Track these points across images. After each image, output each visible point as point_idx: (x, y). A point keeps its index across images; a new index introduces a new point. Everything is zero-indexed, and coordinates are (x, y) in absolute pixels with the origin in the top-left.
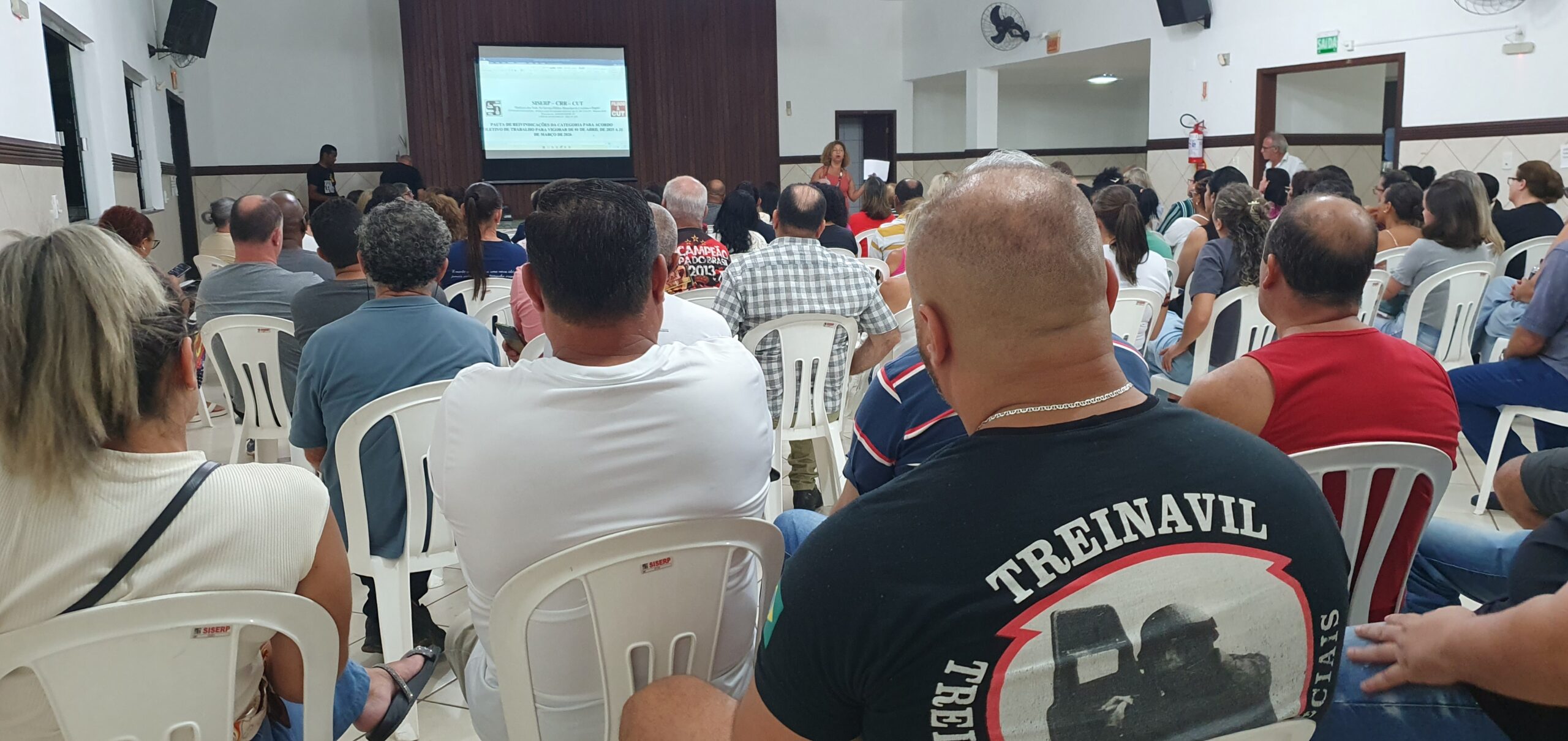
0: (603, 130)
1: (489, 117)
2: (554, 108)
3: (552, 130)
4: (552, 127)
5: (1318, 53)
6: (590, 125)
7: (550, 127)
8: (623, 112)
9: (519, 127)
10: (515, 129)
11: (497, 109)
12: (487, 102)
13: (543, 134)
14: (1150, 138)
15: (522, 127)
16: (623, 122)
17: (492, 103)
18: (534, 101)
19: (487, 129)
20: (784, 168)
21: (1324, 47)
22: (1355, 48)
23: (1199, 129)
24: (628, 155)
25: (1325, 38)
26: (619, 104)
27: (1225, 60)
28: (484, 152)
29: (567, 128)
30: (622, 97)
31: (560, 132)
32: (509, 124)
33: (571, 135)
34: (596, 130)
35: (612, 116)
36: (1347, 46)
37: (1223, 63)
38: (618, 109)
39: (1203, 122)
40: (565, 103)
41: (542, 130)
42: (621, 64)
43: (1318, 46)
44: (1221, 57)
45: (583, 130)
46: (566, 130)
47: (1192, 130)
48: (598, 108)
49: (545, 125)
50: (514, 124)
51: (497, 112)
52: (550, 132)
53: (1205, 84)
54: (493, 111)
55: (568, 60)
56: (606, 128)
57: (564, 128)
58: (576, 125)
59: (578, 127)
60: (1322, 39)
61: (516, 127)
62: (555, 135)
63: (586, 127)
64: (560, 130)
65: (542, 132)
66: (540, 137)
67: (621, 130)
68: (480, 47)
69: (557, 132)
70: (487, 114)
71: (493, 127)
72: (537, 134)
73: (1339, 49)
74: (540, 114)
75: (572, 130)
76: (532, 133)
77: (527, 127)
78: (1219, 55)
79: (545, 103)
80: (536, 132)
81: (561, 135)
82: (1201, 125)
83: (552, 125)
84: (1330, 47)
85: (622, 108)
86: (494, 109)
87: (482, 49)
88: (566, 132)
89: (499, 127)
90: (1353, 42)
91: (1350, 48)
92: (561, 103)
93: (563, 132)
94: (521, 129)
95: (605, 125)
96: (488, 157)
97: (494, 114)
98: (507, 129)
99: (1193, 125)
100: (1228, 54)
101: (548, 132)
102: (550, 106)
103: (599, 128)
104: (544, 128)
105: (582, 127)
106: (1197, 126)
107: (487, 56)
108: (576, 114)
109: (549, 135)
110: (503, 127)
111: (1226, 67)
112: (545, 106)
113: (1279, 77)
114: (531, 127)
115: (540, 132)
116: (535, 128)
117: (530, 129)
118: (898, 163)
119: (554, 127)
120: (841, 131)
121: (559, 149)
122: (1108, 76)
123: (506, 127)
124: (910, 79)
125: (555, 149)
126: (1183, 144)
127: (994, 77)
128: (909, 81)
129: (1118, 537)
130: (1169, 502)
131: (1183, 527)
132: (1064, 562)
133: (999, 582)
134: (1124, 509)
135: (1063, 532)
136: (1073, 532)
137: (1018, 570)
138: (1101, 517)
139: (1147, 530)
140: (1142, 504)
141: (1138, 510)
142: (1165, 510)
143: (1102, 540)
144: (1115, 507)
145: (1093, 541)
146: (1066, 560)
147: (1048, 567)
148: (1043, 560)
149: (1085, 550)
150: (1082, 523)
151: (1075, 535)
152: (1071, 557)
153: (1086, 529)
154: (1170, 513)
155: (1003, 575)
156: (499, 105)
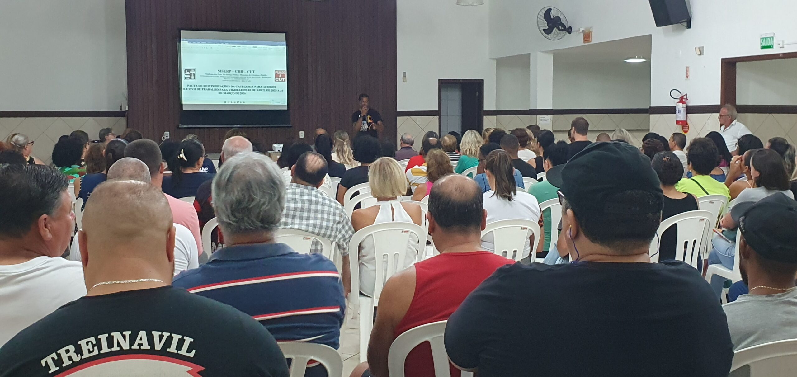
0: (269, 90)
1: (186, 81)
2: (234, 75)
3: (232, 90)
4: (232, 88)
5: (761, 48)
6: (259, 87)
7: (230, 88)
8: (284, 79)
9: (208, 88)
10: (205, 89)
11: (193, 75)
12: (185, 70)
13: (225, 93)
14: (652, 106)
15: (210, 88)
16: (284, 85)
17: (189, 70)
18: (220, 69)
19: (184, 89)
20: (400, 120)
21: (764, 45)
22: (785, 46)
23: (684, 100)
24: (286, 108)
25: (765, 38)
26: (281, 73)
27: (700, 51)
28: (181, 105)
29: (243, 89)
30: (283, 67)
31: (237, 92)
32: (201, 86)
33: (245, 94)
34: (264, 90)
35: (275, 81)
36: (779, 44)
37: (699, 54)
38: (280, 76)
39: (686, 95)
40: (242, 72)
41: (225, 90)
42: (283, 45)
43: (761, 44)
44: (697, 49)
45: (254, 90)
46: (242, 90)
47: (678, 101)
48: (266, 75)
49: (227, 86)
50: (204, 86)
51: (193, 77)
52: (230, 92)
53: (688, 68)
54: (189, 76)
55: (245, 42)
56: (271, 89)
57: (240, 89)
58: (249, 87)
59: (251, 89)
60: (763, 38)
61: (206, 88)
62: (234, 94)
63: (256, 89)
64: (237, 90)
65: (225, 92)
66: (223, 94)
67: (282, 91)
68: (182, 32)
69: (235, 92)
70: (185, 78)
71: (189, 87)
72: (220, 93)
73: (774, 47)
74: (223, 79)
75: (246, 90)
76: (218, 92)
77: (214, 88)
78: (696, 48)
79: (227, 71)
80: (220, 91)
81: (238, 93)
82: (685, 97)
84: (768, 45)
85: (283, 76)
86: (191, 75)
88: (242, 92)
89: (193, 88)
90: (783, 42)
91: (781, 46)
92: (239, 72)
93: (240, 92)
94: (209, 89)
95: (270, 87)
96: (185, 108)
98: (199, 89)
99: (679, 97)
100: (703, 47)
101: (228, 91)
102: (231, 73)
103: (266, 89)
104: (226, 88)
105: (254, 88)
106: (682, 98)
107: (187, 38)
108: (250, 79)
109: (229, 93)
110: (196, 88)
111: (702, 56)
112: (228, 73)
113: (737, 64)
114: (216, 88)
115: (223, 92)
116: (219, 88)
117: (216, 90)
118: (485, 117)
119: (233, 88)
120: (443, 93)
121: (236, 103)
122: (639, 58)
123: (198, 87)
124: (495, 57)
125: (233, 103)
126: (672, 110)
127: (551, 57)
128: (493, 59)
129: (108, 348)
130: (143, 334)
131: (146, 346)
132: (78, 357)
133: (46, 362)
134: (117, 336)
135: (83, 343)
136: (87, 343)
137: (56, 358)
138: (103, 338)
139: (126, 346)
140: (127, 333)
141: (124, 337)
142: (139, 338)
143: (100, 349)
144: (112, 334)
145: (96, 348)
146: (79, 355)
147: (70, 358)
148: (68, 355)
149: (90, 352)
150: (93, 339)
151: (87, 345)
152: (82, 355)
153: (94, 342)
154: (141, 339)
155: (49, 360)
156: (194, 72)
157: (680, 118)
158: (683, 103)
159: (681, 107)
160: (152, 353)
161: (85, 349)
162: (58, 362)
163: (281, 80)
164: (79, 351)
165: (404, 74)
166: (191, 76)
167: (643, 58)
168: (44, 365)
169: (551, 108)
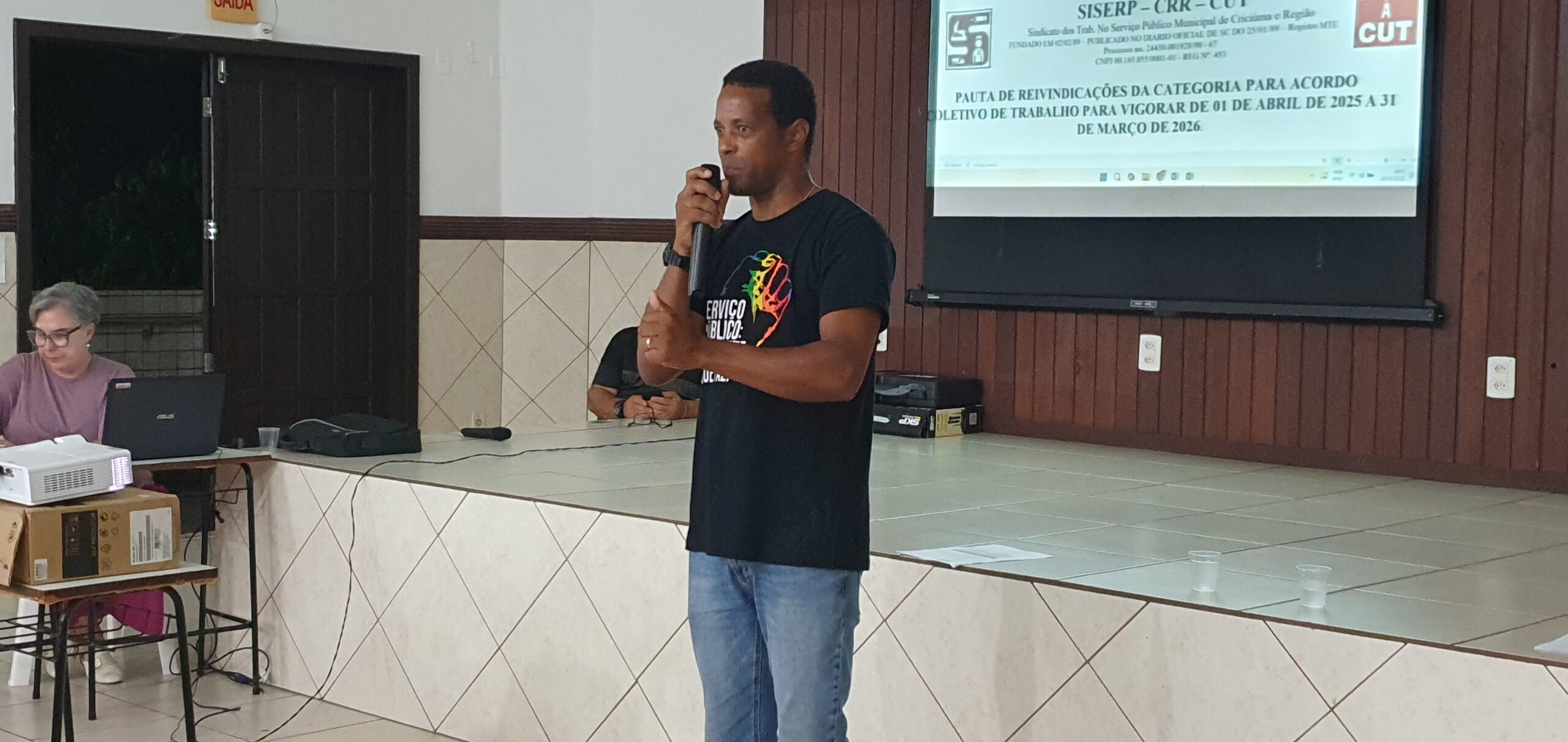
0: (1319, 102)
1: (953, 73)
2: (1147, 25)
3: (1135, 109)
4: (1136, 100)
6: (1270, 84)
7: (1129, 100)
8: (1404, 25)
9: (1036, 104)
10: (1023, 113)
11: (979, 42)
12: (953, 20)
13: (1103, 129)
15: (1045, 103)
16: (1404, 66)
17: (964, 20)
28: (930, 196)
29: (1187, 99)
31: (1159, 118)
32: (1008, 95)
33: (1197, 127)
34: (1293, 103)
35: (1358, 44)
38: (1388, 12)
40: (1185, 4)
41: (1103, 110)
45: (1244, 105)
48: (1309, 14)
49: (1113, 92)
50: (1022, 95)
51: (978, 56)
52: (1127, 119)
54: (966, 50)
56: (1329, 92)
57: (1174, 99)
58: (1218, 87)
59: (1228, 97)
61: (1029, 105)
62: (1142, 128)
63: (1256, 95)
64: (1160, 108)
65: (1103, 120)
66: (1096, 136)
67: (1391, 101)
69: (1148, 119)
70: (950, 60)
71: (964, 104)
72: (1085, 129)
74: (1098, 50)
75: (1202, 107)
76: (1076, 123)
77: (1059, 103)
79: (1119, 9)
80: (1085, 120)
81: (1163, 129)
83: (1136, 90)
85: (1401, 9)
86: (970, 43)
88: (1180, 117)
89: (976, 106)
92: (1171, 6)
93: (1170, 118)
94: (1040, 112)
95: (1327, 82)
96: (941, 209)
97: (968, 59)
98: (1001, 113)
101: (1122, 119)
103: (1302, 95)
104: (1110, 102)
105: (1241, 96)
108: (1224, 43)
109: (1123, 128)
110: (989, 106)
112: (1121, 20)
114: (1069, 102)
115: (1095, 120)
116: (1081, 103)
117: (1067, 111)
119: (1142, 100)
121: (1154, 182)
123: (998, 105)
125: (1138, 183)
156: (985, 28)
163: (1390, 37)
166: (972, 48)
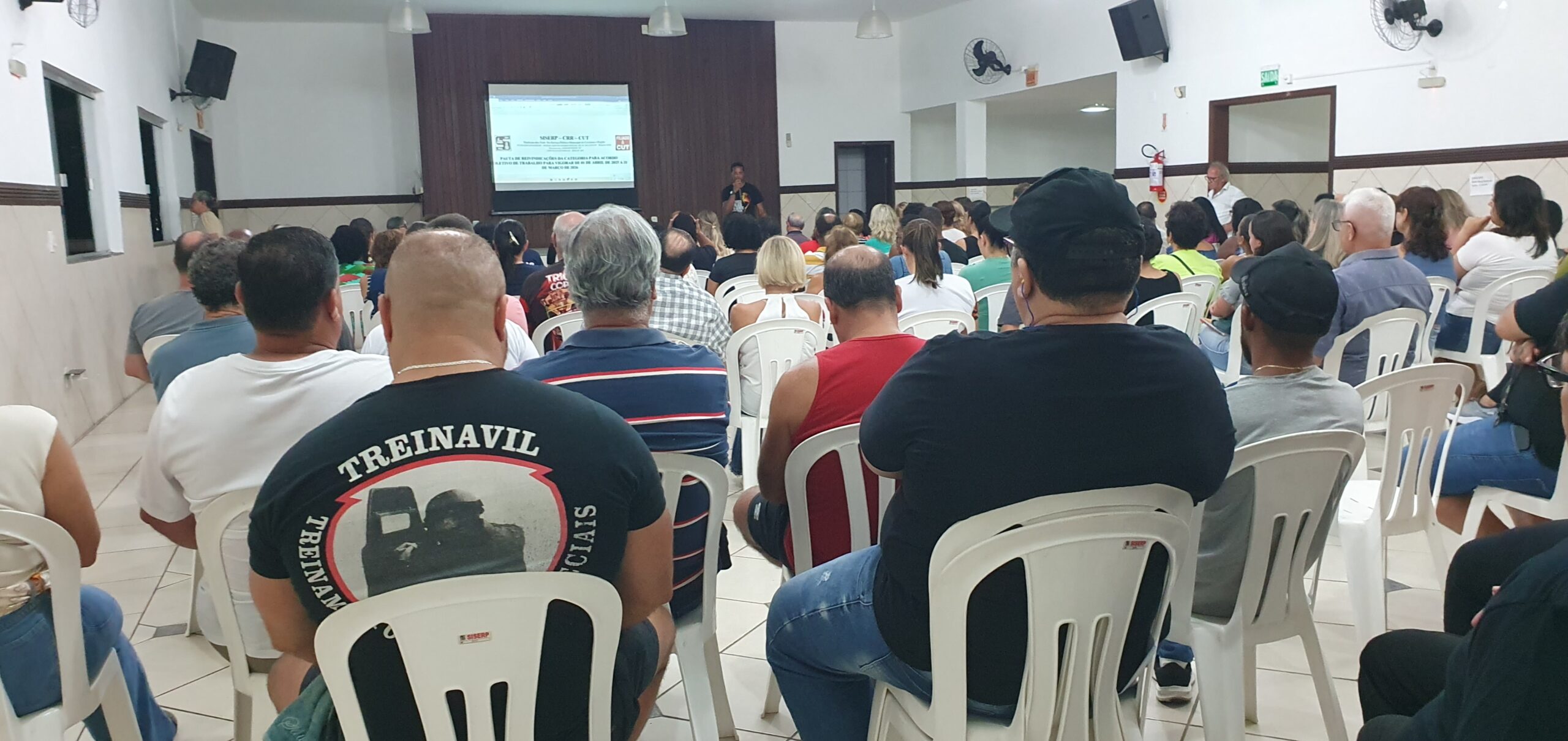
0: (608, 162)
1: (498, 152)
2: (561, 142)
3: (559, 163)
5: (1262, 86)
6: (595, 158)
7: (558, 161)
8: (627, 146)
9: (527, 161)
10: (523, 163)
11: (507, 144)
12: (497, 138)
13: (550, 168)
14: (1118, 167)
15: (531, 161)
16: (628, 155)
17: (502, 138)
18: (542, 136)
19: (497, 163)
20: (784, 197)
21: (1267, 80)
22: (1294, 82)
23: (1160, 158)
24: (632, 186)
25: (1268, 72)
26: (624, 138)
27: (1181, 92)
28: (493, 185)
29: (574, 161)
30: (626, 129)
31: (566, 165)
32: (518, 158)
33: (577, 168)
34: (602, 163)
35: (617, 149)
36: (1286, 79)
37: (1180, 95)
38: (623, 142)
39: (1163, 151)
40: (572, 138)
41: (550, 163)
42: (625, 100)
43: (1262, 79)
44: (1178, 90)
45: (589, 163)
46: (572, 163)
47: (1153, 159)
48: (604, 142)
49: (552, 159)
50: (523, 158)
51: (507, 147)
52: (557, 165)
53: (1165, 115)
54: (502, 146)
55: (574, 97)
56: (611, 160)
57: (570, 161)
58: (582, 158)
59: (585, 161)
60: (1264, 72)
61: (525, 161)
62: (562, 168)
63: (592, 161)
64: (566, 163)
65: (550, 165)
66: (548, 169)
67: (626, 162)
68: (490, 86)
69: (564, 166)
70: (497, 148)
71: (503, 161)
72: (544, 168)
73: (1280, 82)
74: (547, 148)
75: (578, 163)
76: (540, 166)
77: (535, 161)
78: (1175, 88)
79: (552, 138)
80: (544, 166)
81: (568, 168)
82: (1161, 155)
83: (559, 158)
84: (1272, 80)
85: (627, 142)
86: (504, 144)
87: (492, 87)
88: (572, 165)
89: (508, 161)
90: (1291, 76)
91: (1288, 81)
92: (568, 138)
93: (570, 165)
94: (529, 163)
95: (610, 158)
96: (497, 189)
97: (504, 148)
98: (516, 163)
99: (1153, 155)
100: (1185, 87)
101: (555, 165)
102: (558, 140)
103: (604, 161)
104: (551, 161)
105: (588, 160)
106: (1157, 155)
107: (496, 94)
108: (583, 148)
109: (556, 168)
110: (512, 161)
111: (1183, 99)
112: (553, 141)
113: (1231, 108)
114: (539, 161)
115: (547, 166)
116: (543, 161)
117: (538, 163)
118: (896, 191)
119: (561, 161)
120: (841, 161)
121: (566, 181)
122: (1100, 106)
123: (515, 161)
124: (907, 111)
125: (562, 181)
126: (1144, 173)
127: (983, 109)
128: (906, 113)
129: (425, 448)
130: (469, 429)
131: (474, 444)
132: (386, 460)
133: (345, 469)
134: (435, 432)
135: (391, 442)
136: (397, 443)
137: (357, 463)
138: (418, 435)
139: (448, 444)
140: (449, 429)
141: (445, 433)
142: (464, 434)
143: (414, 449)
144: (429, 430)
145: (409, 448)
146: (388, 458)
147: (376, 462)
148: (374, 458)
149: (401, 453)
150: (404, 437)
151: (398, 444)
152: (391, 457)
153: (406, 441)
154: (467, 436)
155: (348, 466)
156: (509, 140)
157: (1155, 182)
158: (1159, 162)
159: (1156, 168)
160: (482, 452)
161: (394, 450)
162: (361, 468)
163: (625, 148)
164: (387, 452)
165: (788, 136)
166: (504, 146)
167: (1105, 106)
168: (342, 472)
169: (984, 176)
